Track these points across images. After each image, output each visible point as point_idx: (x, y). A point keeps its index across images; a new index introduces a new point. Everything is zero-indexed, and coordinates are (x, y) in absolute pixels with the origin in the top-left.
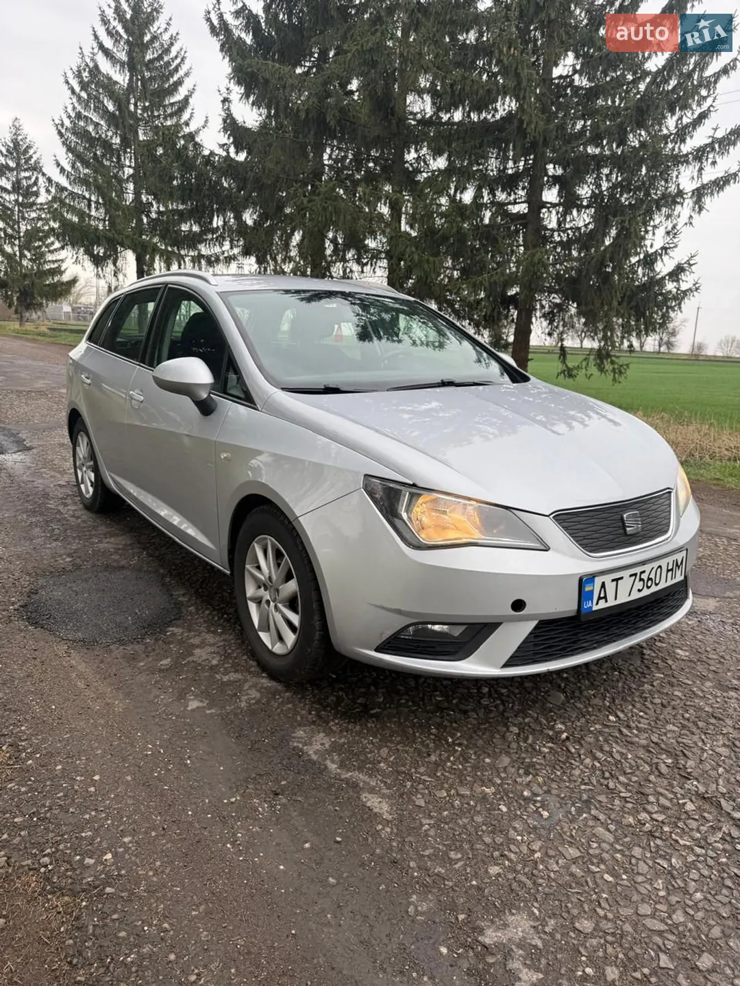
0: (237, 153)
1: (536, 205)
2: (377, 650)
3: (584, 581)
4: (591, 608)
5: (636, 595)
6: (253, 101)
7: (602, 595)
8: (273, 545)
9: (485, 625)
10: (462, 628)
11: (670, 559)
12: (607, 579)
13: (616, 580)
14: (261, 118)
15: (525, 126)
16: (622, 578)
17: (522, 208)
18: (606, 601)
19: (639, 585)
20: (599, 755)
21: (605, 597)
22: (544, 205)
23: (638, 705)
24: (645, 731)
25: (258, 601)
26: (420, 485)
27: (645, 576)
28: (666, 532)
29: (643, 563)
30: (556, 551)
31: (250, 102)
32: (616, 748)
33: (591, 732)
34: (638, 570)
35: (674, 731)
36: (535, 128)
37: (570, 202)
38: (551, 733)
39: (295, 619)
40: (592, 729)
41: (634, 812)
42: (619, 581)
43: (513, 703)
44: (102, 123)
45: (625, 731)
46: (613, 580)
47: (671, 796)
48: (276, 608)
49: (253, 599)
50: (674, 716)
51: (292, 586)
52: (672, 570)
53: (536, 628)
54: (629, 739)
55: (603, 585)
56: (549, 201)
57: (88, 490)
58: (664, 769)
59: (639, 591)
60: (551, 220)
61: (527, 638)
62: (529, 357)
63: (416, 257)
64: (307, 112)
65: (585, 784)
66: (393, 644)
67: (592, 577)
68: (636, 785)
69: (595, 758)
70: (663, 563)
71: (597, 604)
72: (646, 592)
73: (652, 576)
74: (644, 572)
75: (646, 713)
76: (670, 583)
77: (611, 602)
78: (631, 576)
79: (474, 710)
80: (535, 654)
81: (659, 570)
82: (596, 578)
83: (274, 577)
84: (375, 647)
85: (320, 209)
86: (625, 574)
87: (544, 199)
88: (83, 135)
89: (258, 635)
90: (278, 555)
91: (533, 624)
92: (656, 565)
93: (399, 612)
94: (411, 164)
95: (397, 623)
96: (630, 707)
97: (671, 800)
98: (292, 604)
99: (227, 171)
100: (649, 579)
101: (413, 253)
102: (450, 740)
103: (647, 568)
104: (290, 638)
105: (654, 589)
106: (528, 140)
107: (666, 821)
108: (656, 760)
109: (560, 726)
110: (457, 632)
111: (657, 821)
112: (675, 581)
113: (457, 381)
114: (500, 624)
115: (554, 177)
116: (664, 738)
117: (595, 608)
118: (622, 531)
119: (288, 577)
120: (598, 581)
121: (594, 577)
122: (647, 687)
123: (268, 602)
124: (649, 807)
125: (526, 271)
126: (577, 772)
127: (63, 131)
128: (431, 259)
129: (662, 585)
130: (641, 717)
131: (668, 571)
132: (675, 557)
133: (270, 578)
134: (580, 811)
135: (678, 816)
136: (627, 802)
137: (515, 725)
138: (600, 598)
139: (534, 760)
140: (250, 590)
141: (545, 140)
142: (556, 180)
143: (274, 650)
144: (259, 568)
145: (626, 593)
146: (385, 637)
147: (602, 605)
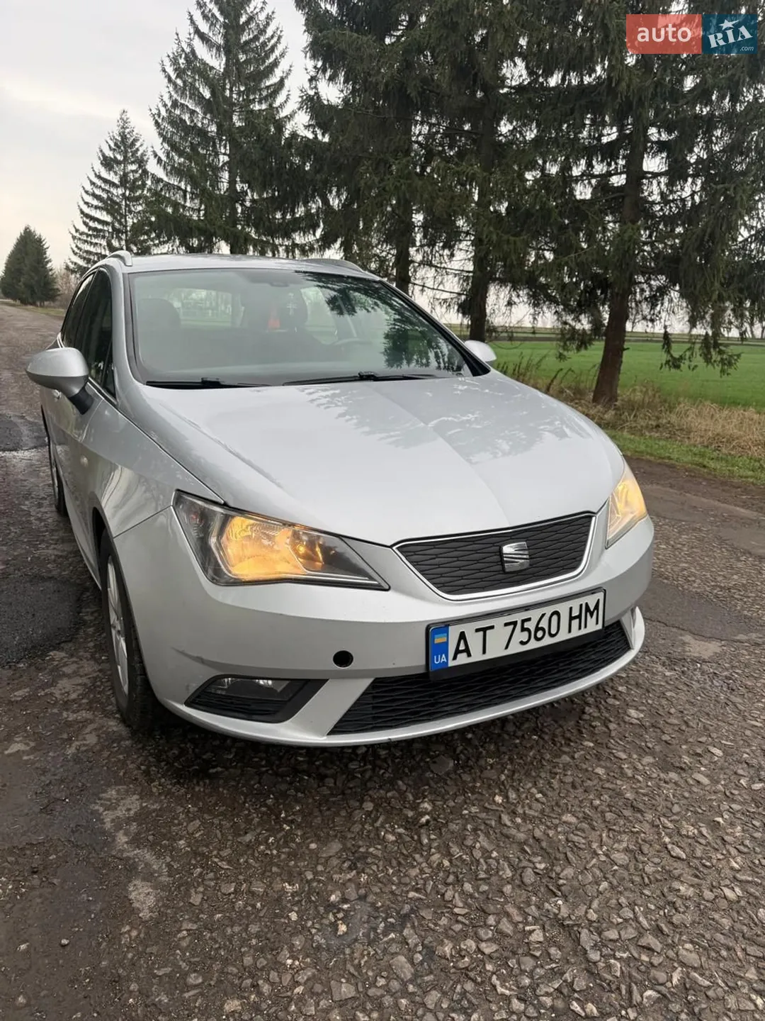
1: (637, 176)
2: (186, 703)
3: (435, 630)
4: (447, 663)
5: (515, 648)
6: (330, 76)
7: (462, 647)
9: (307, 681)
10: (285, 684)
11: (575, 604)
12: (469, 629)
13: (484, 630)
14: (342, 95)
15: (613, 85)
16: (492, 627)
17: (618, 181)
18: (469, 655)
19: (520, 636)
20: (455, 850)
21: (467, 651)
22: (644, 175)
23: (541, 783)
24: (531, 819)
26: (234, 506)
27: (531, 626)
28: (575, 568)
29: (527, 608)
30: (399, 591)
31: (327, 78)
32: (483, 841)
33: (462, 816)
34: (518, 617)
35: (570, 824)
36: (628, 86)
37: (676, 173)
38: (410, 814)
40: (465, 812)
41: (456, 939)
42: (488, 632)
44: (198, 110)
45: (506, 819)
46: (477, 630)
47: (519, 919)
50: (581, 802)
52: (579, 617)
53: (371, 687)
54: (505, 831)
55: (462, 636)
56: (651, 170)
58: (529, 877)
59: (522, 643)
60: (653, 191)
61: (359, 699)
62: (625, 347)
63: (494, 237)
64: (387, 85)
65: (417, 890)
66: (204, 698)
67: (444, 626)
68: (482, 897)
69: (449, 855)
70: (563, 608)
71: (455, 658)
72: (533, 645)
73: (544, 624)
74: (529, 619)
75: (545, 795)
76: (576, 633)
77: (477, 656)
78: (506, 625)
79: (334, 777)
80: (374, 718)
81: (555, 618)
82: (450, 628)
84: (184, 701)
85: (392, 188)
86: (498, 622)
87: (645, 168)
88: (176, 123)
91: (364, 684)
92: (548, 610)
94: (506, 137)
95: (202, 675)
96: (530, 785)
97: (516, 924)
99: (303, 152)
100: (537, 629)
101: (491, 232)
102: (283, 815)
103: (535, 615)
105: (548, 641)
106: (619, 100)
107: (495, 955)
108: (525, 863)
109: (426, 805)
110: (280, 687)
111: (483, 953)
112: (583, 632)
114: (324, 681)
115: (659, 142)
116: (551, 833)
117: (451, 663)
118: (499, 568)
120: (454, 632)
121: (449, 625)
122: (566, 758)
124: (482, 932)
125: (617, 249)
126: (414, 872)
127: (160, 121)
128: (512, 239)
129: (563, 636)
130: (537, 800)
131: (571, 618)
132: (583, 601)
134: (389, 928)
135: (520, 945)
136: (458, 922)
137: (373, 800)
138: (457, 652)
139: (371, 850)
141: (640, 99)
142: (662, 146)
145: (500, 645)
146: (192, 690)
147: (463, 659)
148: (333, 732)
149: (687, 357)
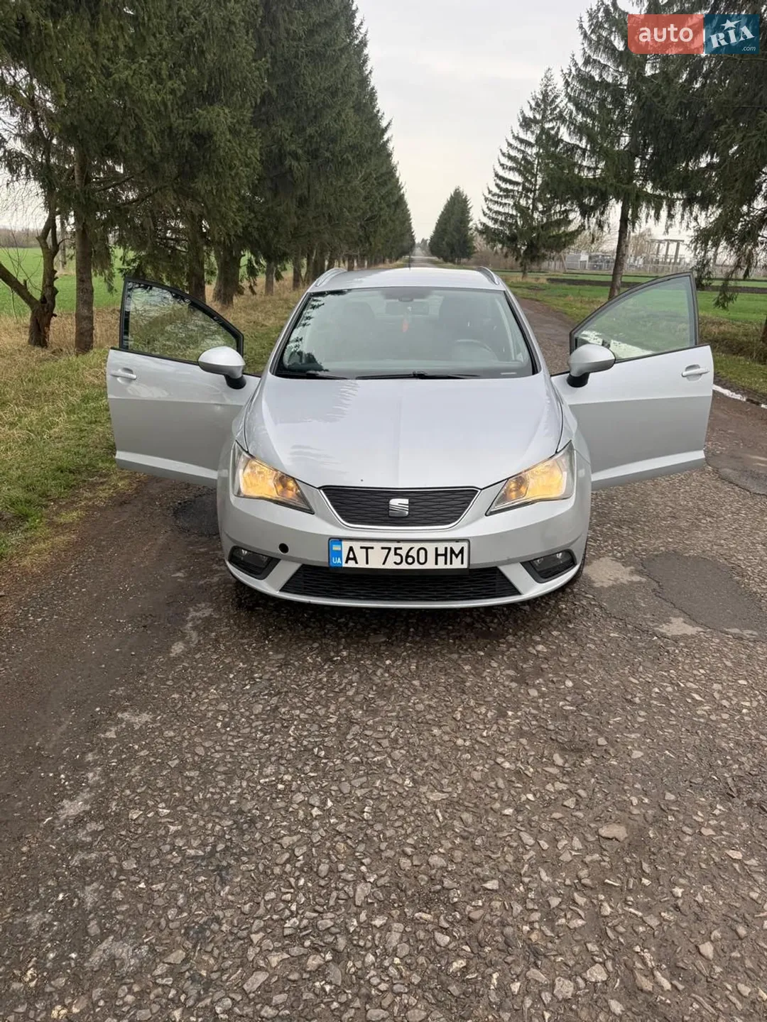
3: (332, 541)
4: (341, 564)
5: (390, 565)
7: (351, 556)
9: (271, 558)
11: (442, 546)
12: (356, 545)
13: (367, 548)
16: (372, 548)
18: (357, 563)
19: (394, 558)
20: (336, 676)
21: (355, 559)
23: (423, 662)
27: (403, 553)
29: (399, 541)
30: (318, 516)
34: (393, 545)
35: (413, 685)
38: (332, 654)
42: (370, 550)
45: (380, 672)
46: (362, 548)
47: (332, 711)
52: (445, 555)
53: (299, 569)
55: (351, 549)
58: (359, 698)
59: (395, 563)
65: (298, 685)
67: (339, 540)
68: (325, 698)
69: (330, 677)
70: (431, 547)
71: (347, 562)
72: (404, 566)
73: (413, 554)
74: (401, 548)
75: (417, 668)
76: (442, 566)
77: (362, 564)
78: (383, 548)
80: (305, 588)
81: (422, 552)
82: (344, 542)
84: (227, 556)
86: (377, 546)
88: (585, 80)
91: (296, 567)
92: (417, 546)
96: (415, 661)
97: (327, 713)
100: (408, 556)
103: (405, 546)
105: (416, 566)
107: (304, 720)
108: (365, 692)
109: (345, 653)
111: (299, 717)
112: (448, 566)
114: (278, 560)
116: (397, 685)
117: (344, 565)
118: (386, 512)
120: (346, 545)
121: (342, 540)
122: (454, 656)
124: (308, 710)
126: (305, 678)
129: (430, 565)
131: (437, 555)
132: (449, 545)
134: (268, 694)
138: (348, 559)
139: (295, 663)
145: (379, 561)
147: (351, 564)
148: (282, 590)
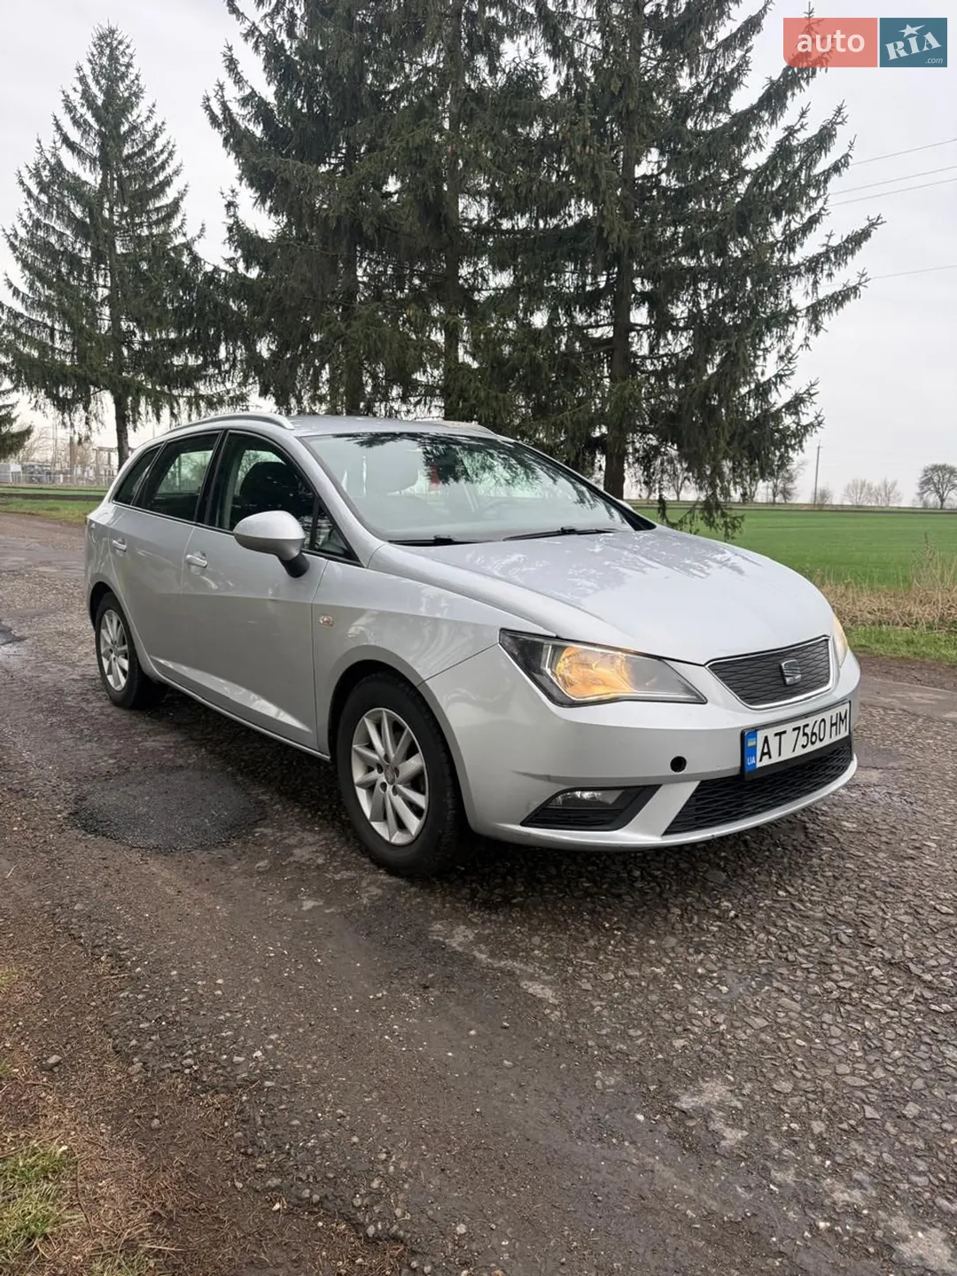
0: (247, 268)
1: (623, 327)
2: (523, 824)
3: (746, 735)
4: (755, 764)
5: (800, 752)
6: (271, 207)
7: (766, 751)
8: (390, 718)
9: (644, 788)
10: (617, 794)
11: (834, 712)
12: (770, 733)
13: (779, 734)
14: (279, 227)
15: (605, 235)
16: (785, 732)
17: (606, 332)
18: (770, 757)
19: (803, 740)
20: (773, 929)
21: (769, 753)
22: (632, 327)
23: (808, 879)
24: (818, 903)
25: (370, 787)
26: (565, 637)
27: (808, 730)
28: (827, 682)
29: (806, 715)
30: (715, 703)
31: (267, 208)
32: (790, 923)
33: (760, 908)
34: (800, 723)
35: (851, 902)
36: (619, 237)
37: (662, 324)
38: (717, 912)
39: (421, 800)
40: (762, 905)
41: (819, 981)
42: (783, 736)
43: (670, 884)
44: (68, 232)
45: (797, 904)
46: (776, 735)
47: (855, 964)
48: (395, 791)
49: (361, 785)
50: (849, 887)
51: (416, 763)
52: (836, 724)
53: (697, 790)
54: (802, 913)
55: (766, 740)
56: (638, 322)
57: (118, 681)
58: (844, 939)
59: (804, 747)
60: (641, 346)
61: (688, 802)
63: (482, 394)
64: (339, 219)
65: (764, 958)
66: (544, 816)
67: (754, 731)
68: (818, 956)
69: (769, 933)
70: (826, 715)
71: (761, 760)
72: (810, 748)
73: (816, 730)
74: (807, 725)
75: (817, 886)
76: (835, 738)
77: (775, 759)
78: (794, 730)
80: (697, 819)
81: (823, 723)
82: (759, 732)
83: (392, 755)
84: (521, 820)
85: (362, 336)
86: (789, 727)
87: (632, 320)
88: (43, 248)
89: (371, 826)
90: (397, 729)
91: (696, 784)
92: (819, 718)
93: (548, 778)
94: (466, 280)
95: (547, 790)
96: (800, 881)
97: (856, 968)
98: (415, 783)
99: (240, 291)
100: (813, 734)
101: (478, 388)
102: (607, 925)
103: (810, 721)
104: (414, 824)
105: (819, 745)
106: (610, 251)
107: (854, 988)
108: (835, 931)
109: (726, 904)
110: (611, 798)
111: (844, 988)
112: (839, 737)
113: (579, 528)
114: (660, 786)
115: (642, 293)
116: (841, 910)
117: (759, 765)
118: (781, 682)
119: (411, 752)
120: (761, 735)
121: (756, 731)
122: (816, 862)
123: (384, 786)
124: (834, 976)
125: (615, 407)
126: (752, 947)
127: (17, 243)
128: (501, 395)
129: (827, 741)
130: (813, 890)
131: (832, 725)
132: (838, 710)
133: (386, 757)
134: (761, 985)
135: (867, 983)
136: (809, 972)
137: (676, 906)
138: (763, 754)
139: (703, 938)
140: (358, 775)
141: (631, 250)
142: (644, 297)
143: (393, 841)
144: (371, 747)
145: (789, 748)
146: (532, 809)
147: (766, 761)
148: (667, 832)
149: (688, 521)
